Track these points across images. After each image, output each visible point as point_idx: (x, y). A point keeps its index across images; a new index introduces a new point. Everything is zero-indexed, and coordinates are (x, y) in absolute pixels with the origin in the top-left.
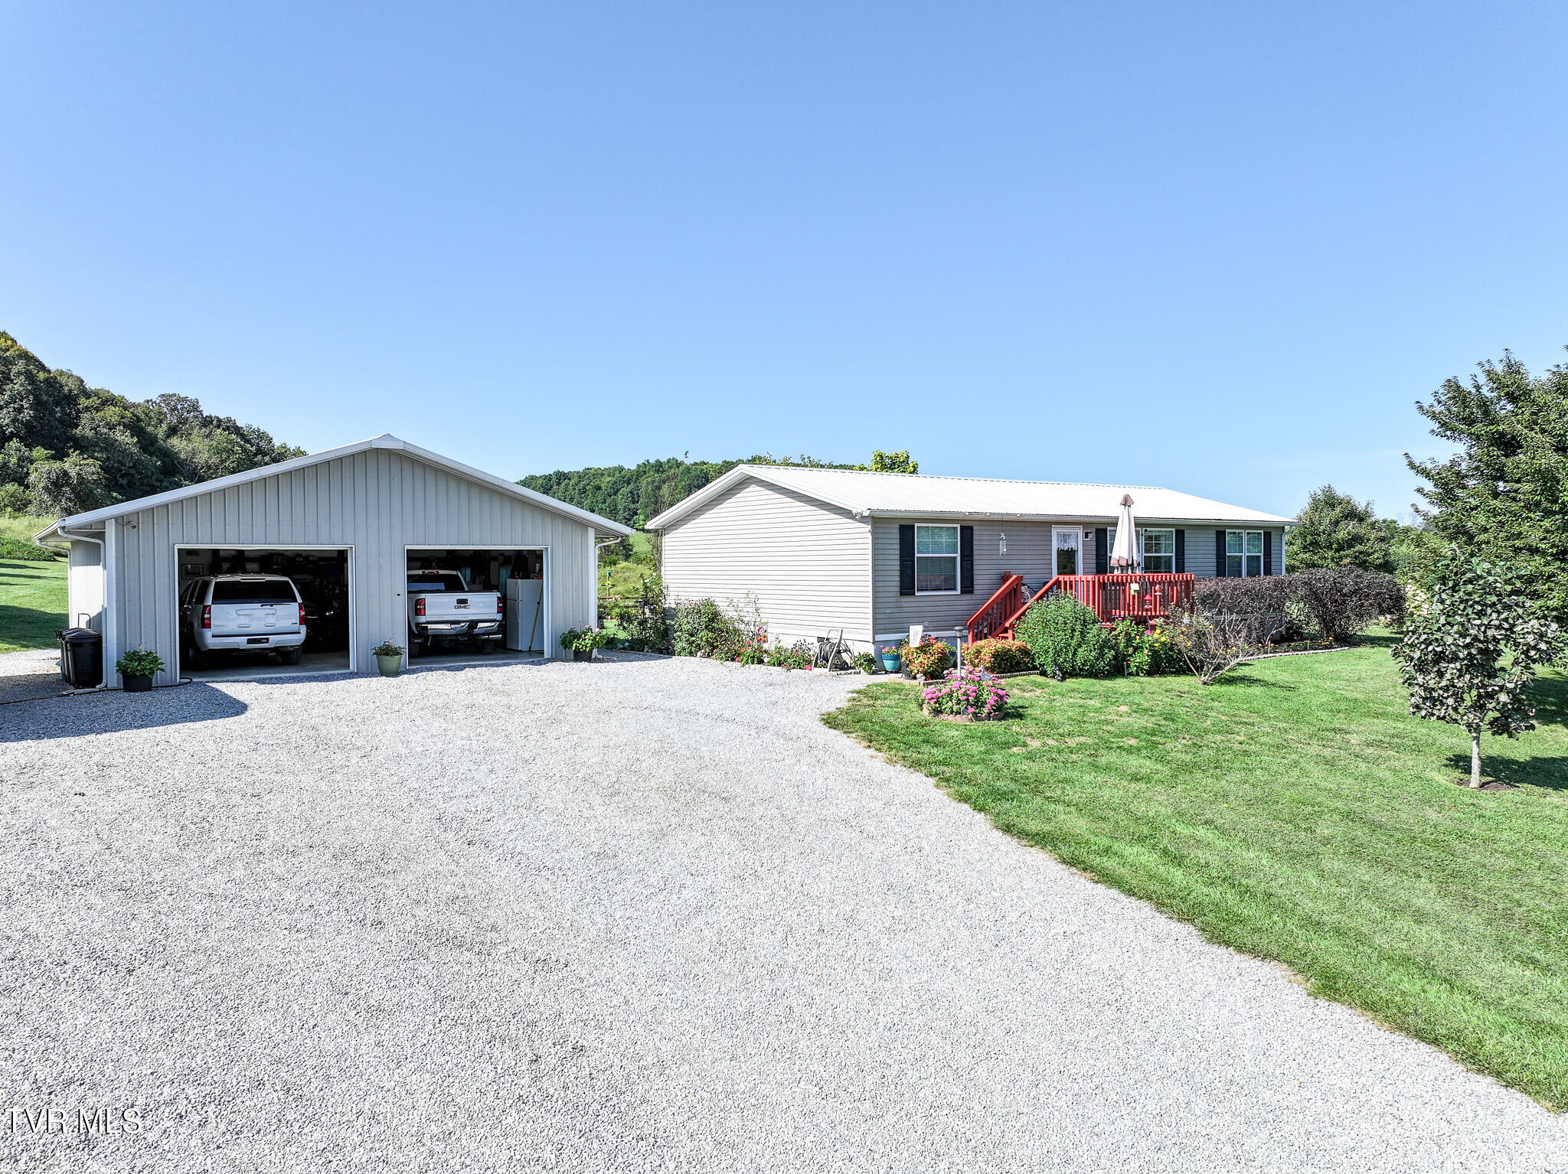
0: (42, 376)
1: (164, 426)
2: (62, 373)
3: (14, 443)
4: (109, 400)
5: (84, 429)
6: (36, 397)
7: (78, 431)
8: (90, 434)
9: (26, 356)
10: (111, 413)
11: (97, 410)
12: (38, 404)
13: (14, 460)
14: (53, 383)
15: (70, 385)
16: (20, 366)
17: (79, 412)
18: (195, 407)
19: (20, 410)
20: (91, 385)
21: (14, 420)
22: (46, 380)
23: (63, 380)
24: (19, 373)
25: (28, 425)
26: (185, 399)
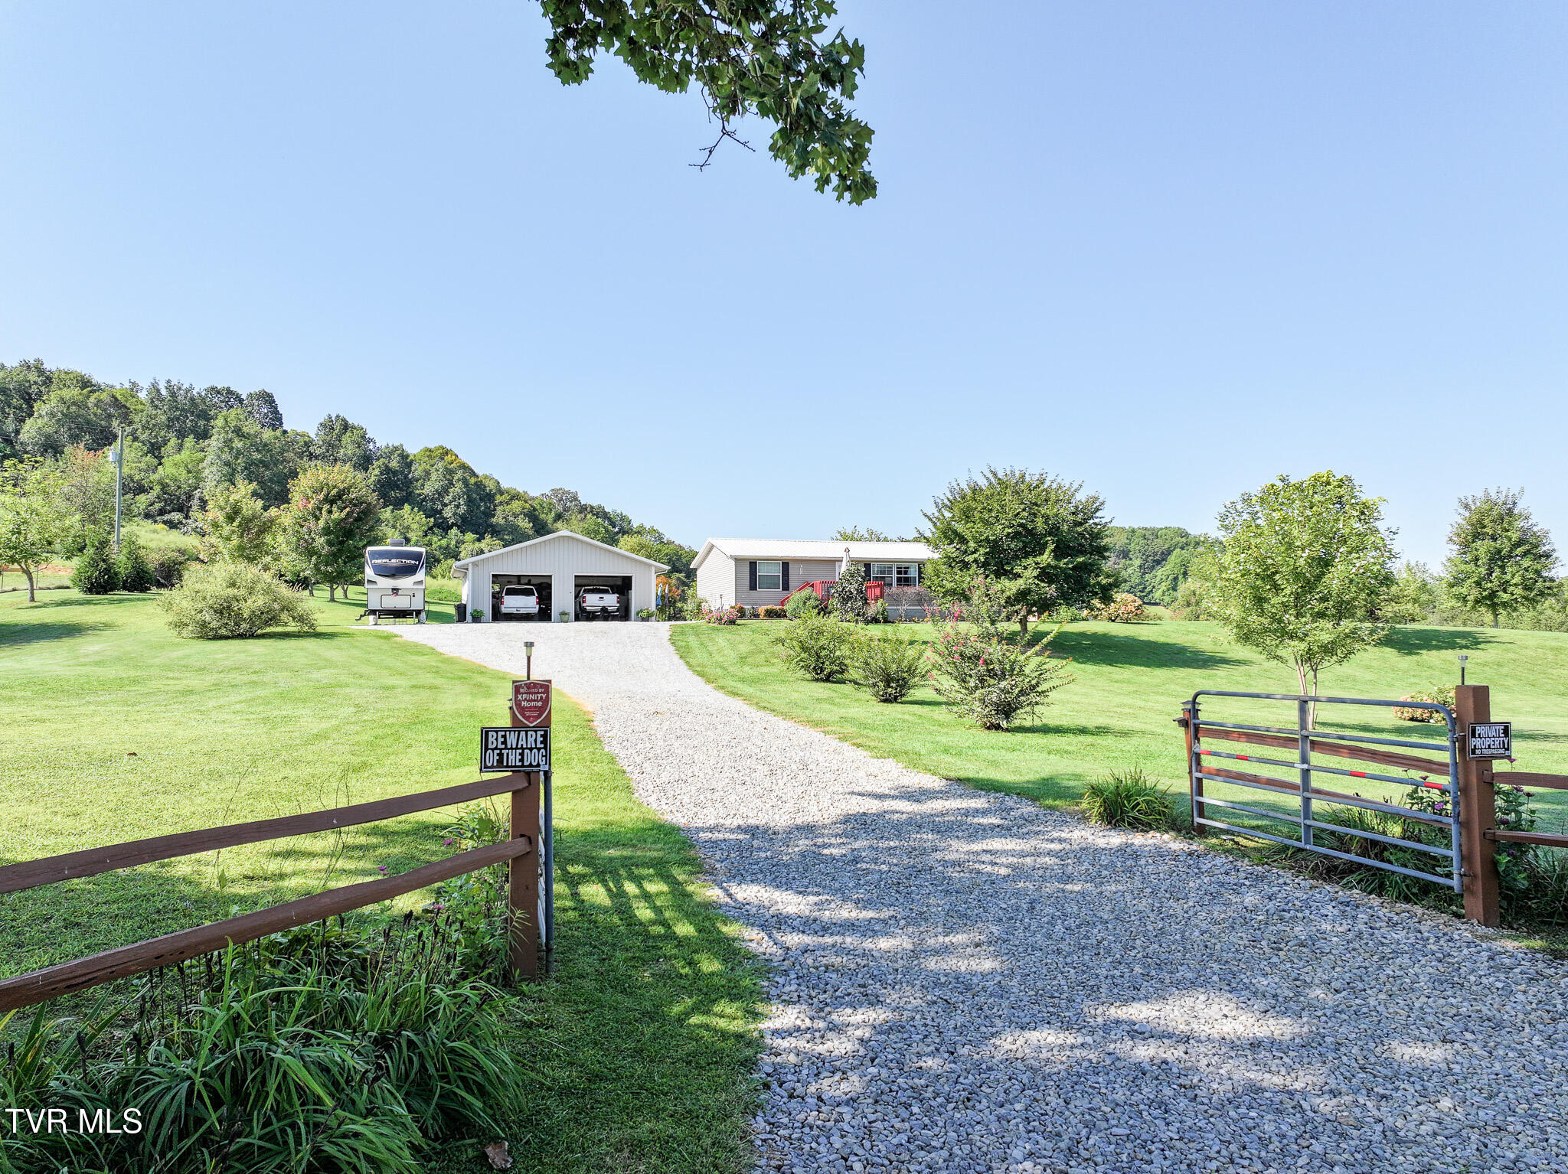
0: (473, 480)
1: (553, 514)
2: (486, 477)
3: (454, 530)
4: (515, 497)
5: (498, 519)
6: (468, 496)
7: (494, 520)
8: (502, 521)
9: (464, 467)
10: (516, 506)
11: (507, 503)
12: (470, 501)
13: (453, 542)
14: (480, 485)
15: (491, 486)
16: (459, 474)
17: (495, 506)
18: (575, 499)
19: (458, 506)
20: (504, 485)
21: (455, 514)
22: (476, 483)
23: (486, 482)
24: (459, 480)
25: (463, 518)
26: (568, 492)
